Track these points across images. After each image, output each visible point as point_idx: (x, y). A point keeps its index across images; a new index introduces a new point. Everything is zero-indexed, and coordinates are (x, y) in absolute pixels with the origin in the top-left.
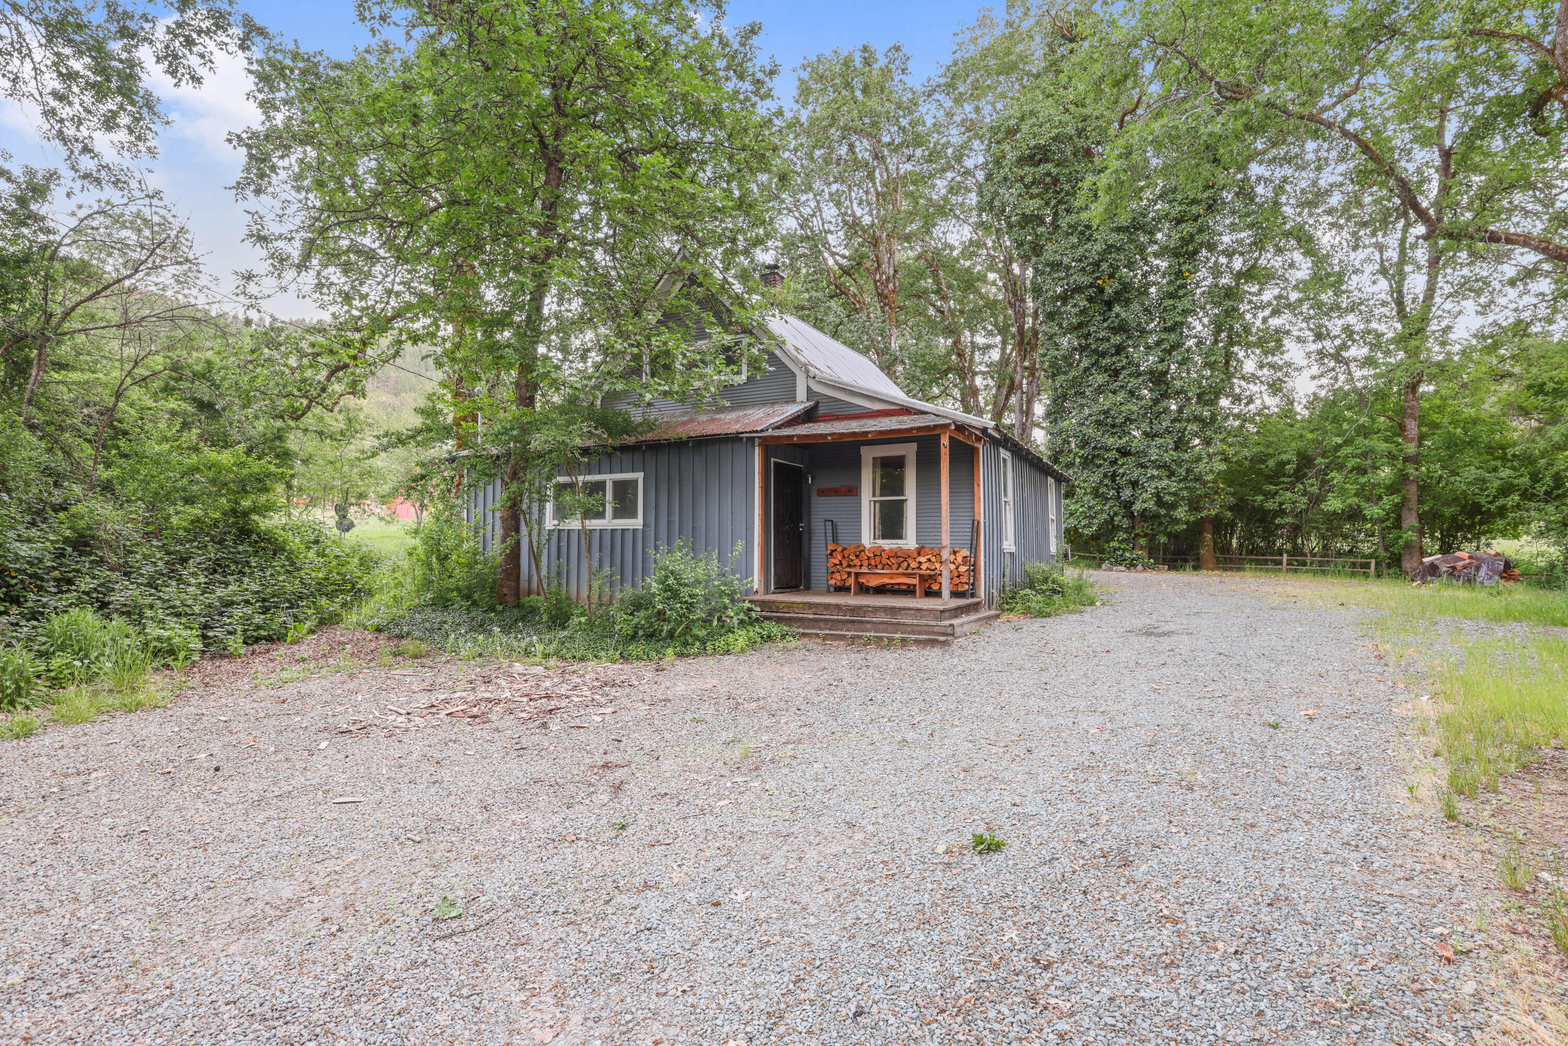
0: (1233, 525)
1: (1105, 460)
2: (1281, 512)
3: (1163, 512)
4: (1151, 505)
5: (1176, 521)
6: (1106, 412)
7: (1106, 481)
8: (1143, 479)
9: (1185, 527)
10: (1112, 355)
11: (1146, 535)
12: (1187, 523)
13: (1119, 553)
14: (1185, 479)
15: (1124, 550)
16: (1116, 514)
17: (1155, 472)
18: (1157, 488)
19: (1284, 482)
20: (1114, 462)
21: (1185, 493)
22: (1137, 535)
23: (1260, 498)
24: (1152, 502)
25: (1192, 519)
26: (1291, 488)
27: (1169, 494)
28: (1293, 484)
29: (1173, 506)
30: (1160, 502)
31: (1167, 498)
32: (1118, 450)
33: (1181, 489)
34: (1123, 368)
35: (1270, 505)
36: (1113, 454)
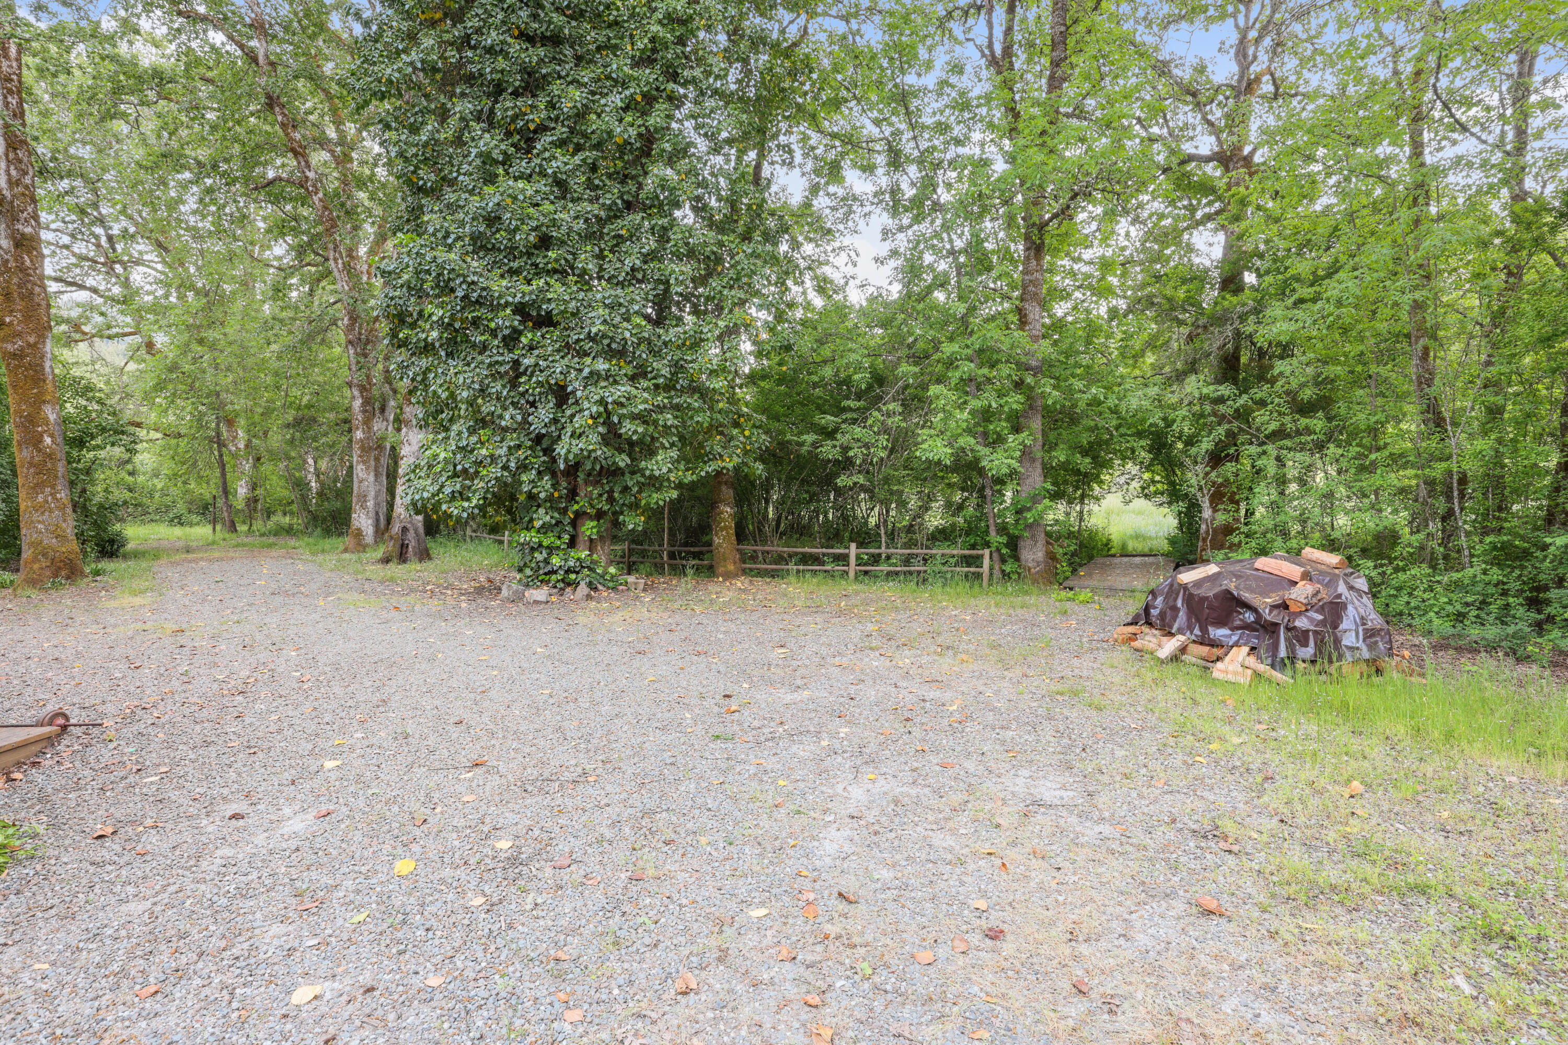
0: (767, 487)
1: (494, 333)
2: (846, 464)
3: (623, 460)
4: (592, 442)
5: (655, 483)
6: (493, 220)
7: (497, 387)
8: (575, 384)
9: (674, 494)
10: (516, 94)
11: (600, 515)
12: (680, 486)
13: (539, 556)
14: (669, 387)
15: (551, 549)
16: (523, 467)
17: (601, 365)
18: (602, 402)
19: (850, 409)
20: (511, 340)
21: (669, 418)
22: (579, 515)
23: (809, 438)
24: (594, 438)
25: (689, 477)
26: (860, 418)
27: (634, 417)
28: (863, 411)
29: (647, 448)
30: (612, 437)
31: (629, 428)
32: (521, 310)
33: (661, 409)
34: (542, 129)
35: (829, 451)
36: (505, 320)
